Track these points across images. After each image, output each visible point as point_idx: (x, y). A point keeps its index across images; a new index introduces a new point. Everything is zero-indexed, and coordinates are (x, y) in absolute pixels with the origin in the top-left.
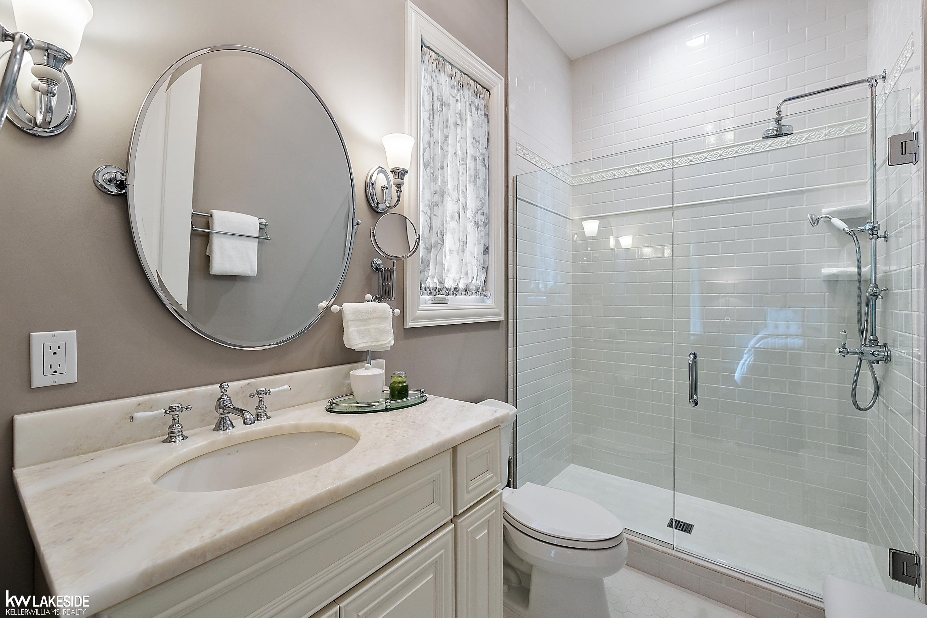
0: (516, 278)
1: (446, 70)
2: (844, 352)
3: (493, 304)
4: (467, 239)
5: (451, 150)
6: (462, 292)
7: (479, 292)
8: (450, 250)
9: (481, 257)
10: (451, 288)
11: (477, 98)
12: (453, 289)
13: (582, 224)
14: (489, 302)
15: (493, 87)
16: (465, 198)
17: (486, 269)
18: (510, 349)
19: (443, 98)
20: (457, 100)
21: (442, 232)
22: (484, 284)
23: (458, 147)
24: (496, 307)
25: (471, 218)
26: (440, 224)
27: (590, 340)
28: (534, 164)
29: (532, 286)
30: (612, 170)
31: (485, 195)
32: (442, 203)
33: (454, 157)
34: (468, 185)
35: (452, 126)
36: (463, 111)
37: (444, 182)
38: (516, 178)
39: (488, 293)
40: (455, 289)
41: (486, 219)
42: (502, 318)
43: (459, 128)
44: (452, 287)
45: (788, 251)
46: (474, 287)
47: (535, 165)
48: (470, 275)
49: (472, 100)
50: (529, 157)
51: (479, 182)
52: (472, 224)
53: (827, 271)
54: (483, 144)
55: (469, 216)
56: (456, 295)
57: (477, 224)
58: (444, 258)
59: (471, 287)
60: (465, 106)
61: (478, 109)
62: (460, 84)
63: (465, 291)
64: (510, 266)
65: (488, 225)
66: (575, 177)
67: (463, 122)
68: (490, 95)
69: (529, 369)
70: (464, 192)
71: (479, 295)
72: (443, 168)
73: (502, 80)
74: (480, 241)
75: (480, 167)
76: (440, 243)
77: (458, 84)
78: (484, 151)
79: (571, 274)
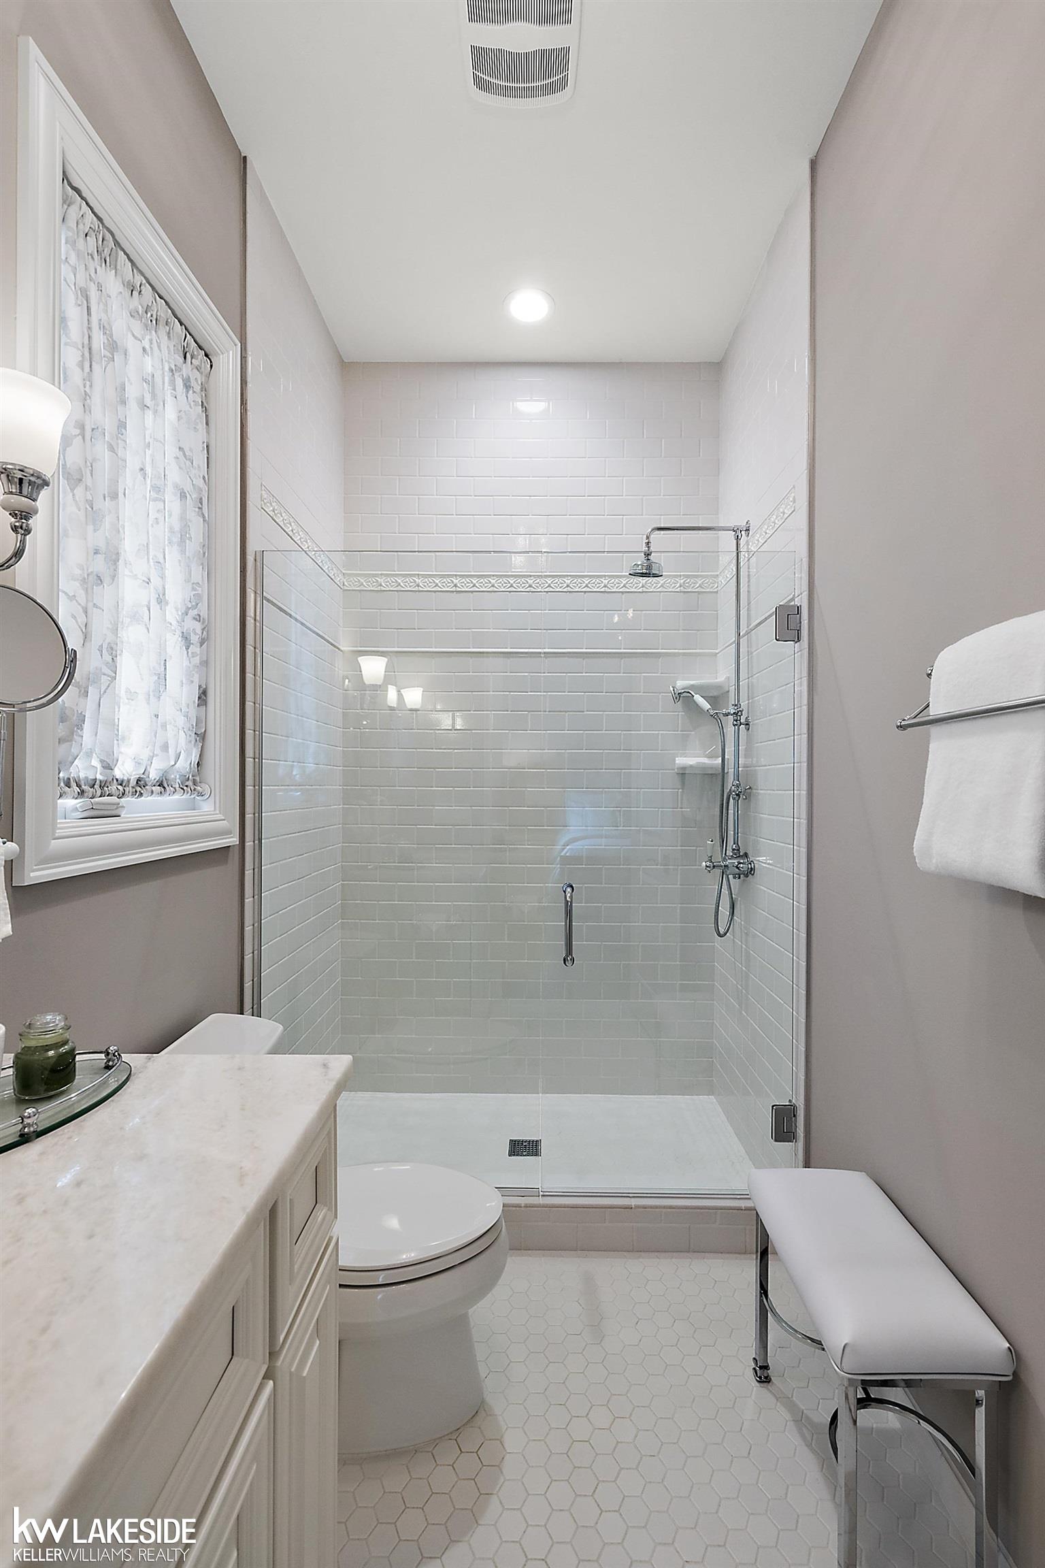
0: (259, 757)
1: (118, 267)
2: (710, 867)
3: (218, 812)
4: (165, 669)
5: (133, 463)
6: (154, 788)
7: (187, 786)
8: (128, 691)
9: (193, 712)
10: (129, 781)
11: (185, 362)
12: (133, 783)
13: (358, 661)
14: (207, 807)
15: (219, 352)
16: (163, 577)
17: (202, 737)
18: (248, 901)
19: (113, 328)
20: (144, 349)
21: (112, 649)
22: (198, 767)
23: (148, 459)
24: (223, 818)
25: (174, 623)
26: (108, 628)
27: (367, 865)
28: (289, 535)
29: (281, 772)
30: (414, 575)
31: (203, 580)
32: (113, 580)
33: (140, 477)
34: (167, 548)
35: (133, 406)
36: (158, 379)
37: (117, 530)
38: (260, 556)
39: (205, 788)
40: (138, 780)
41: (203, 629)
42: (234, 840)
43: (149, 415)
44: (132, 778)
45: (642, 732)
46: (178, 776)
47: (291, 537)
48: (171, 751)
49: (177, 364)
50: (282, 518)
51: (193, 547)
52: (177, 636)
53: (681, 761)
54: (199, 467)
55: (169, 618)
56: (141, 794)
57: (186, 638)
58: (117, 710)
59: (173, 776)
60: (163, 369)
61: (187, 386)
62: (149, 315)
63: (159, 786)
64: (249, 733)
65: (206, 644)
66: (349, 575)
67: (158, 406)
68: (211, 366)
69: (278, 935)
70: (159, 563)
71: (188, 793)
72: (114, 496)
73: (236, 345)
74: (192, 677)
75: (192, 515)
76: (106, 673)
77: (146, 313)
78: (201, 483)
79: (341, 749)
